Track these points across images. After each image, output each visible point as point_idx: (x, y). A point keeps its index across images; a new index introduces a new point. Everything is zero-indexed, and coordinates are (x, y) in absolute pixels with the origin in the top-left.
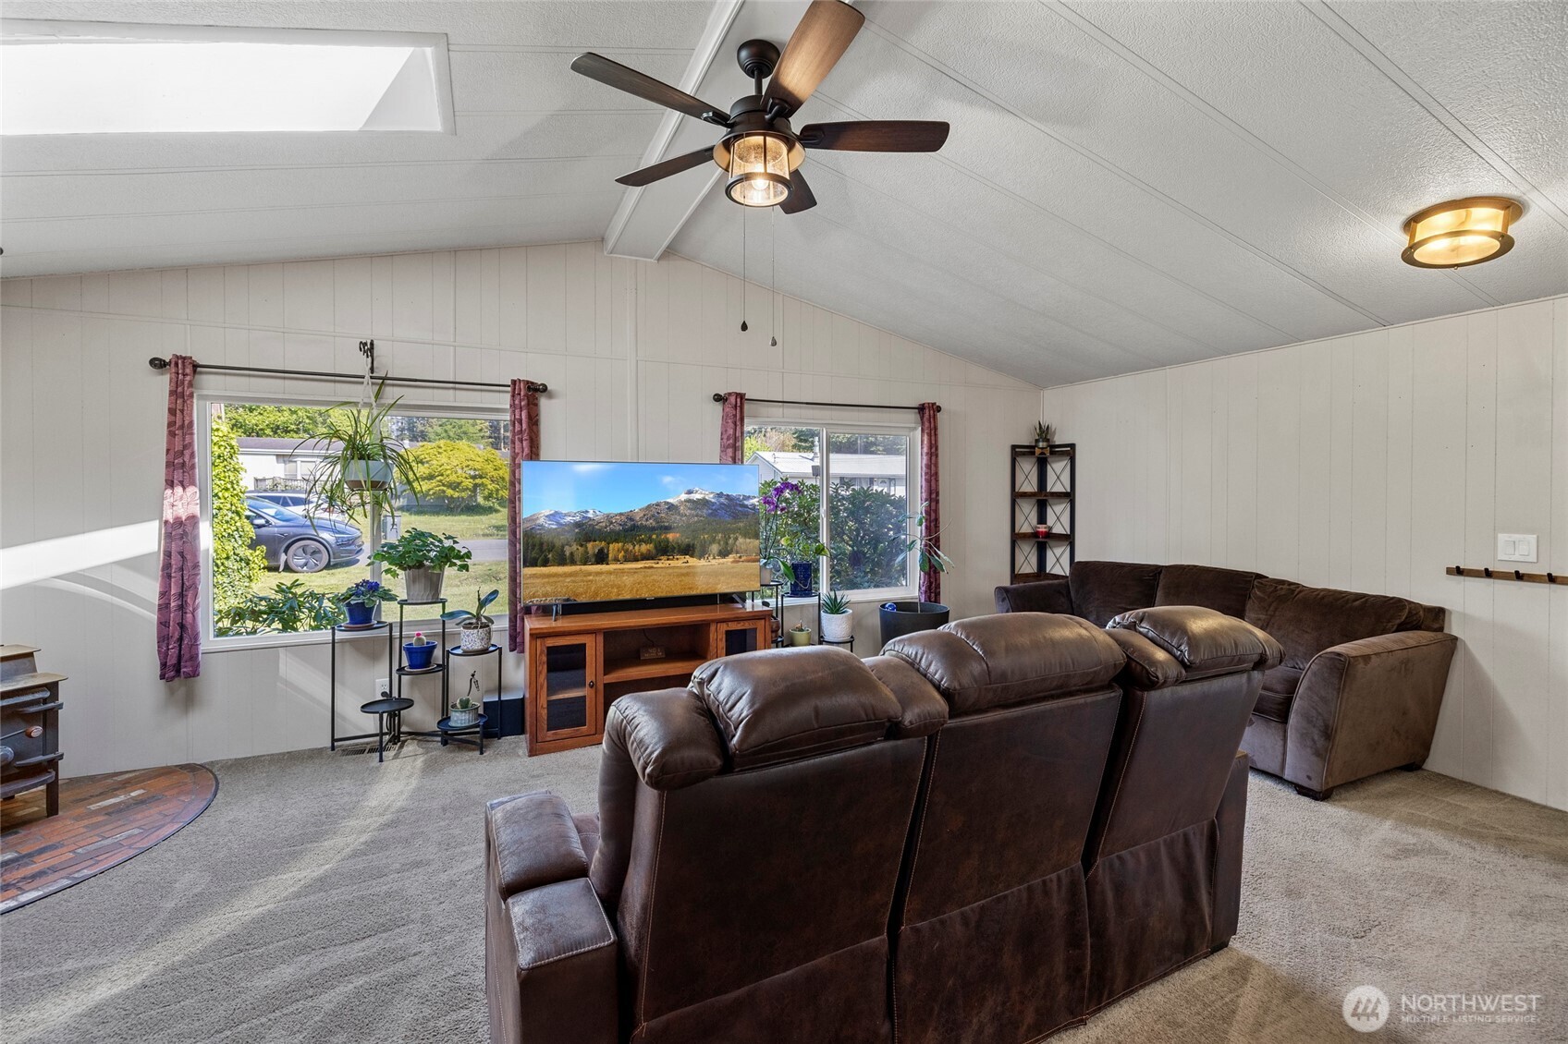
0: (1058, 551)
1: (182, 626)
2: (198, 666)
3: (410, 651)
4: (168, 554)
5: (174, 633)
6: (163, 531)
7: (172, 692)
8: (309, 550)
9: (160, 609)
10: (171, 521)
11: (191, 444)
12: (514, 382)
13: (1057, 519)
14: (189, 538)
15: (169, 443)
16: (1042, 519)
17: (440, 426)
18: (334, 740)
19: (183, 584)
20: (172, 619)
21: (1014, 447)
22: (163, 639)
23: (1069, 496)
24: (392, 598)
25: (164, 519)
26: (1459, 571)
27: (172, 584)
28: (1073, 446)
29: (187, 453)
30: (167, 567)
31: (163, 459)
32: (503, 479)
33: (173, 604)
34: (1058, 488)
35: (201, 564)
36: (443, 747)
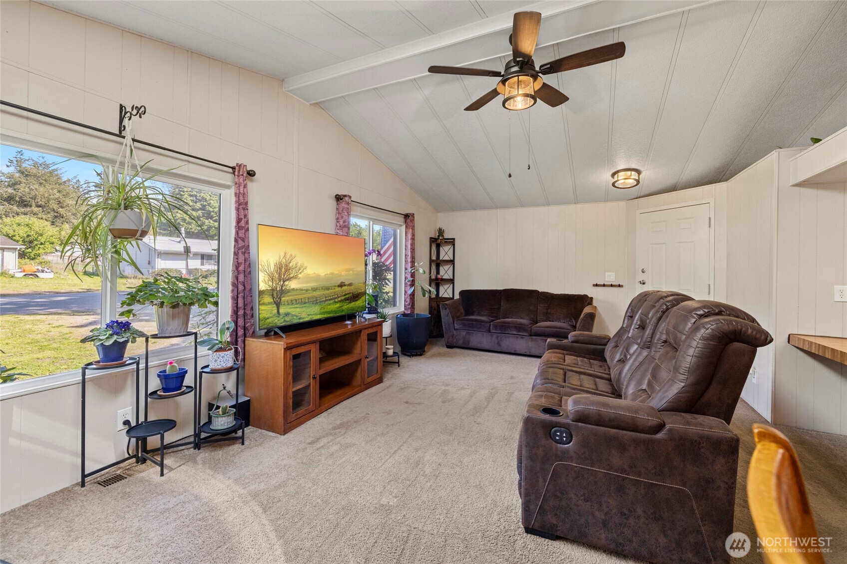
0: (446, 287)
3: (163, 377)
12: (239, 166)
13: (445, 272)
16: (438, 272)
18: (84, 475)
21: (431, 238)
23: (452, 262)
24: (141, 335)
26: (597, 285)
28: (454, 239)
34: (446, 258)
36: (201, 451)
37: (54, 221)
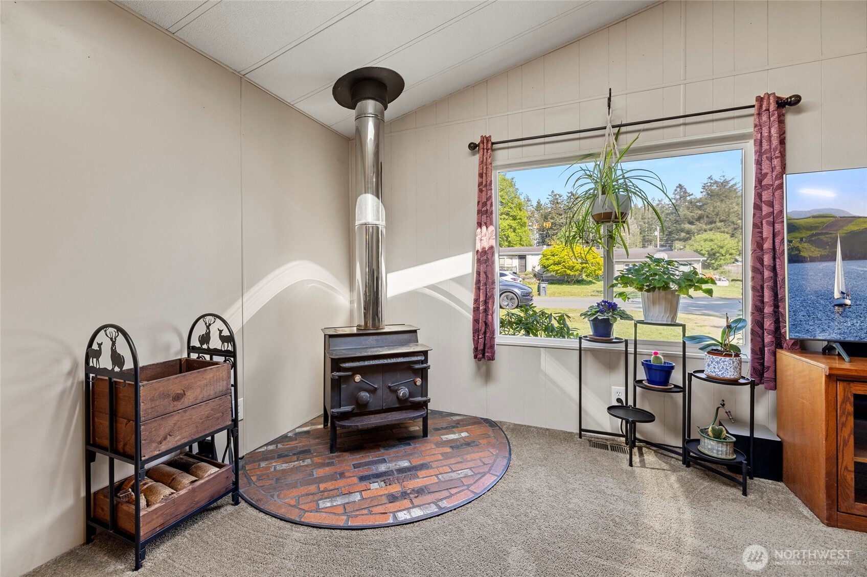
1: (486, 324)
2: (494, 353)
3: (648, 366)
4: (478, 273)
5: (481, 328)
6: (476, 258)
7: (479, 368)
8: (509, 298)
9: (474, 311)
10: (480, 251)
11: (491, 197)
12: (760, 100)
14: (490, 263)
15: (479, 197)
17: (558, 239)
18: (581, 430)
19: (486, 294)
20: (481, 318)
22: (476, 331)
24: (629, 318)
25: (476, 249)
27: (481, 294)
29: (489, 203)
30: (478, 282)
31: (476, 209)
32: (599, 264)
33: (481, 308)
35: (496, 281)
36: (687, 469)
37: (734, 233)
